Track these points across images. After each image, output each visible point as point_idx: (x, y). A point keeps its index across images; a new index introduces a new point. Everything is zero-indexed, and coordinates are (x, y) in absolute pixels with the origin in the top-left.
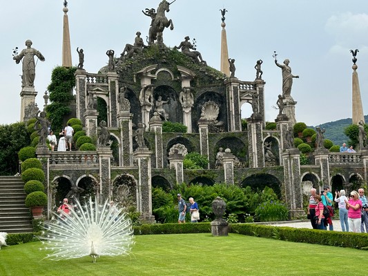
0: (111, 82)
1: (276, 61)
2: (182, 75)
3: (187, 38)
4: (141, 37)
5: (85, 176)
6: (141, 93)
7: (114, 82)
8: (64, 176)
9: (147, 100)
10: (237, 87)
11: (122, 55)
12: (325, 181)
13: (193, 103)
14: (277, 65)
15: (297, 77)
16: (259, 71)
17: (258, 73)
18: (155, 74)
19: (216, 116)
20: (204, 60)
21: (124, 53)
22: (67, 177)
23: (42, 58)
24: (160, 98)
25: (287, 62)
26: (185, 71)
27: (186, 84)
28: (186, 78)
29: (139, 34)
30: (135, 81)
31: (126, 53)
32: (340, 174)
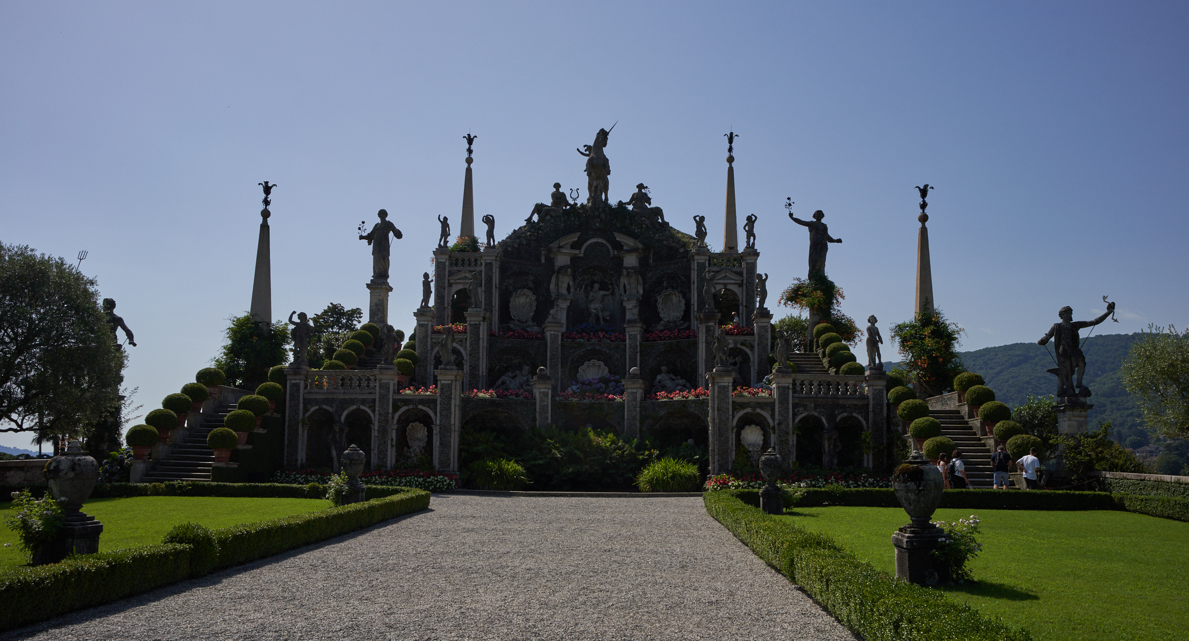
0: (487, 264)
1: (791, 215)
2: (625, 248)
3: (641, 187)
4: (561, 190)
5: (354, 407)
6: (553, 279)
7: (491, 264)
8: (324, 407)
9: (564, 291)
10: (704, 264)
11: (529, 220)
12: (783, 426)
13: (641, 291)
14: (797, 221)
15: (839, 241)
16: (750, 233)
17: (748, 238)
18: (580, 249)
19: (680, 314)
20: (666, 219)
21: (531, 217)
22: (328, 408)
23: (399, 235)
24: (596, 286)
25: (819, 215)
26: (628, 242)
27: (631, 260)
28: (628, 252)
29: (557, 186)
30: (543, 261)
31: (536, 218)
32: (816, 414)
